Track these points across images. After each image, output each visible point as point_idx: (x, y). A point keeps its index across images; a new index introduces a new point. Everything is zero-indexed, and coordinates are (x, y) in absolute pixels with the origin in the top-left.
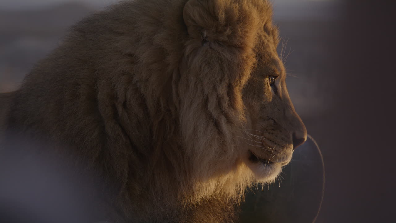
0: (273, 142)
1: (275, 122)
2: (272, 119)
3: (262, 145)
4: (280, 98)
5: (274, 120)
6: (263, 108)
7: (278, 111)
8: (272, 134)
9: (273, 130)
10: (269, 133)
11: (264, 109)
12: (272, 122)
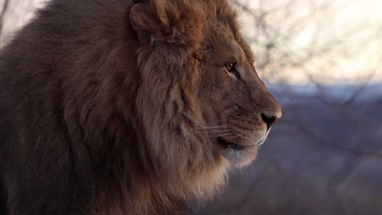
0: (240, 127)
1: (240, 107)
2: (237, 105)
3: (230, 132)
4: (245, 82)
5: (238, 105)
6: (226, 96)
7: (243, 95)
8: (238, 119)
9: (239, 115)
10: (235, 119)
11: (228, 97)
12: (237, 108)
